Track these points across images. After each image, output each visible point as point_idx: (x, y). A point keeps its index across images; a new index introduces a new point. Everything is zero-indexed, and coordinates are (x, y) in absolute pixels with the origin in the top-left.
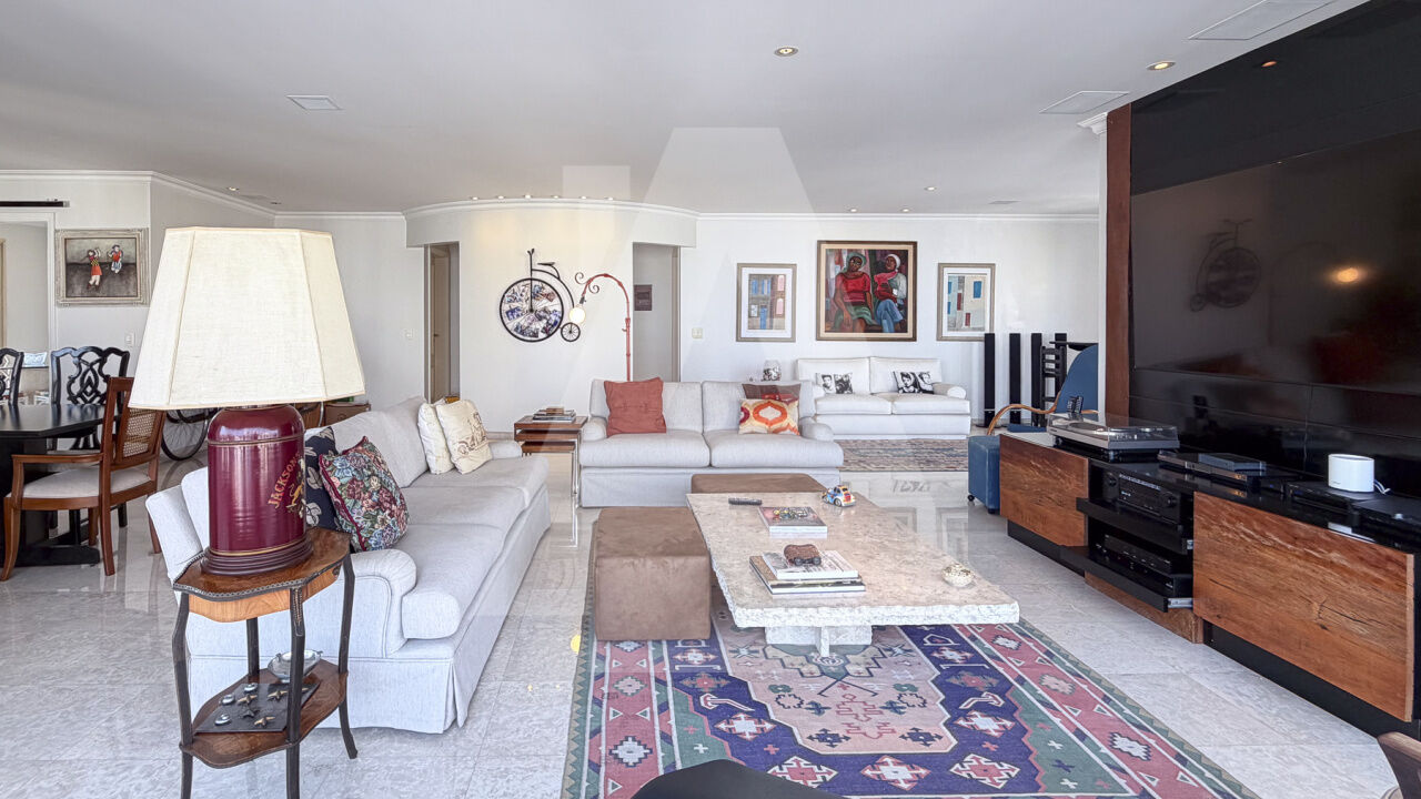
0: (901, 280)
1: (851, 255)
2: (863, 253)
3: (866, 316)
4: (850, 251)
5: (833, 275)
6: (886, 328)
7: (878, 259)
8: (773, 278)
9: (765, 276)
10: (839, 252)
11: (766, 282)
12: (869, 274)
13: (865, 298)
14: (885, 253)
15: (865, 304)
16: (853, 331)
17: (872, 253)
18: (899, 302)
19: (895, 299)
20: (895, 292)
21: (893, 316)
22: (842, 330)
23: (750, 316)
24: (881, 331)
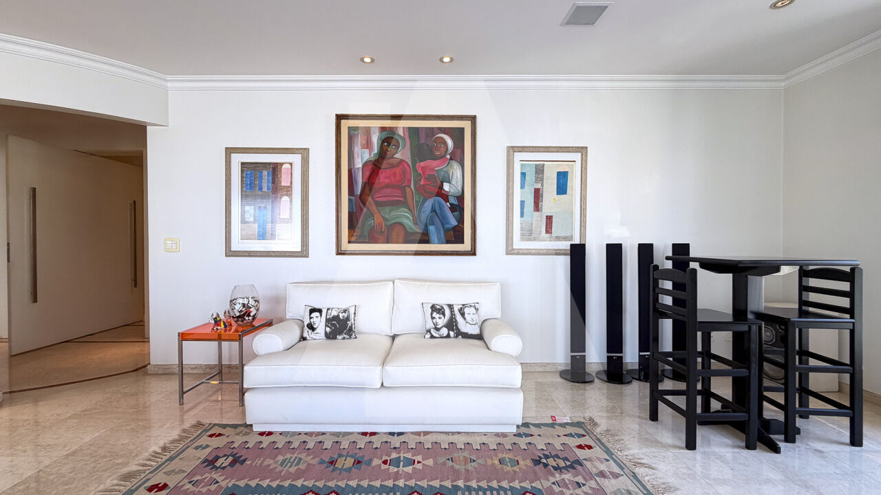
0: (455, 170)
1: (385, 135)
2: (401, 133)
3: (405, 221)
4: (383, 129)
5: (359, 164)
6: (433, 236)
7: (422, 141)
8: (275, 168)
9: (265, 165)
10: (368, 131)
11: (265, 173)
12: (409, 162)
13: (404, 195)
14: (431, 131)
15: (404, 204)
16: (388, 242)
17: (414, 132)
18: (453, 200)
19: (445, 197)
20: (446, 187)
21: (444, 220)
22: (372, 239)
23: (243, 221)
24: (427, 242)
